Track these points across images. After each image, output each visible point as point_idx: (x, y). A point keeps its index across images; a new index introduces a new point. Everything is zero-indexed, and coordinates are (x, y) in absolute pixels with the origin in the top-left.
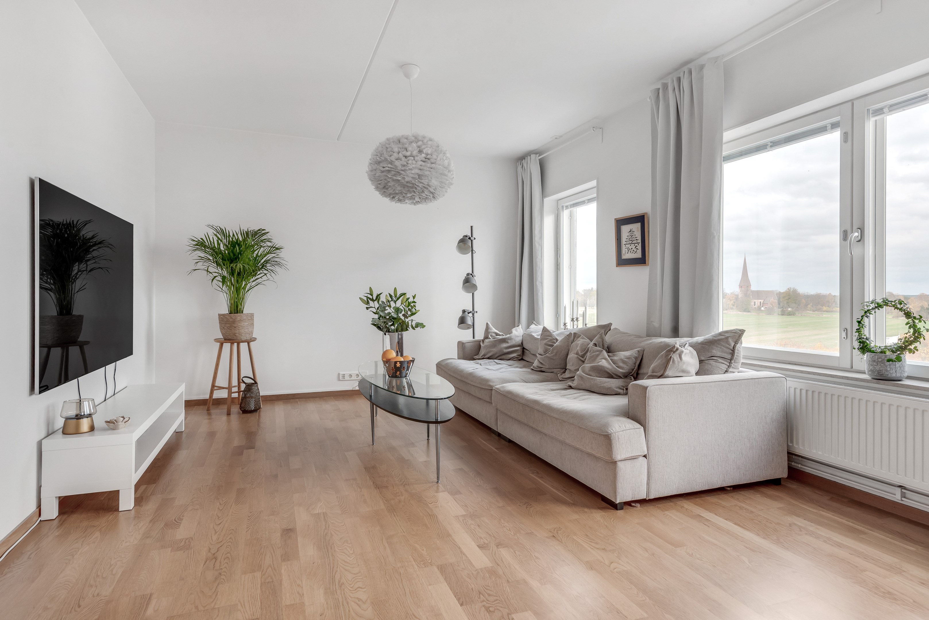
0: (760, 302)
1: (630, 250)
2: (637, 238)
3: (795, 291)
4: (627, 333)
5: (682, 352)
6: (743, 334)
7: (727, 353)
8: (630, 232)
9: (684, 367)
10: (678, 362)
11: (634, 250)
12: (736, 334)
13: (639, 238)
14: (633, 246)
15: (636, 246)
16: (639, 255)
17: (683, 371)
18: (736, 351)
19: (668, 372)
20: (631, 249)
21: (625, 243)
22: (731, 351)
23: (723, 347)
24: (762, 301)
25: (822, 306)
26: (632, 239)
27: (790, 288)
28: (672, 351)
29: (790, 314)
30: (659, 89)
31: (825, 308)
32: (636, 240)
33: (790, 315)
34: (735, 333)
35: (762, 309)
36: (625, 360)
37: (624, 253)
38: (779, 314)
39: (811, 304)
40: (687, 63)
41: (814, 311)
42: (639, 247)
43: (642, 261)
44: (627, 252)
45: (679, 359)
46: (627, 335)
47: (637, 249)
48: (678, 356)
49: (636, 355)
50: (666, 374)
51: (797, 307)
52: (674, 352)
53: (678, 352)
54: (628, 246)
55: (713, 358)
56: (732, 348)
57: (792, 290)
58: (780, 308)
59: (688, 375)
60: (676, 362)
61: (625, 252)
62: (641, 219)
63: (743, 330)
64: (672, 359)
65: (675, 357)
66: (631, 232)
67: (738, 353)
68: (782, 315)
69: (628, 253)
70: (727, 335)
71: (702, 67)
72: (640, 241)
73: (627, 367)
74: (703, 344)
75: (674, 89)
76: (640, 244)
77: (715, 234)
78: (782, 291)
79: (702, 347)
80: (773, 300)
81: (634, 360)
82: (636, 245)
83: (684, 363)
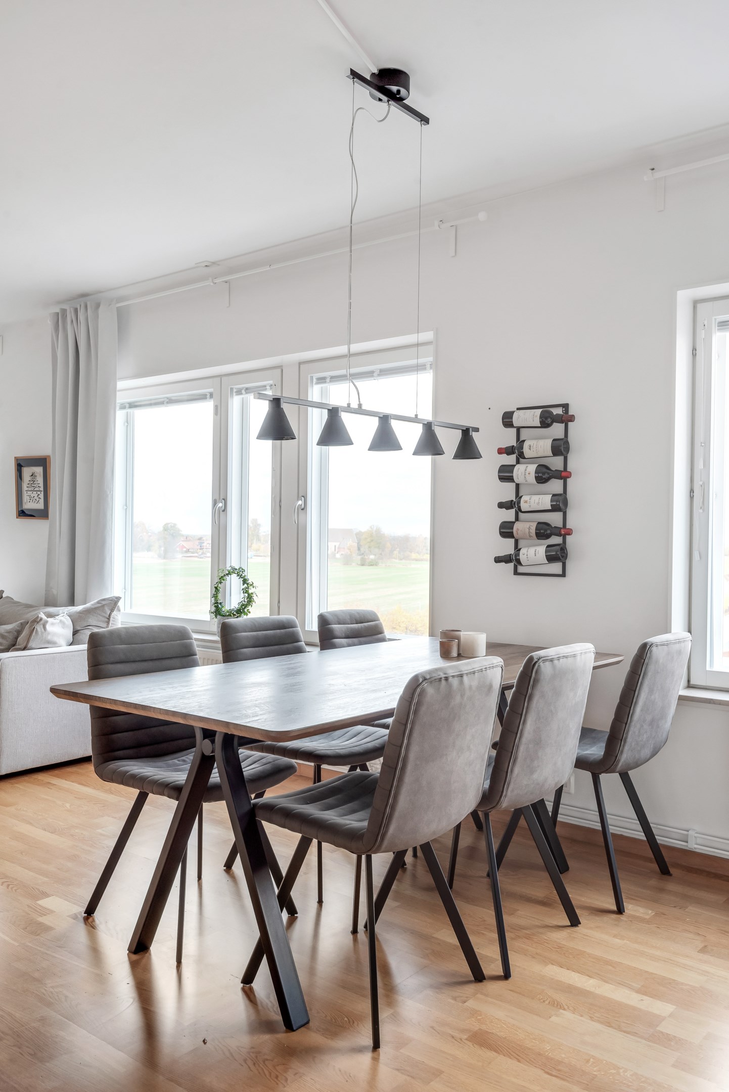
0: (335, 546)
1: (32, 499)
2: (39, 485)
3: (378, 531)
4: (19, 602)
5: (47, 622)
6: (118, 601)
7: (103, 622)
8: (32, 475)
9: (49, 637)
10: (42, 633)
11: (36, 499)
12: (112, 602)
13: (42, 485)
14: (35, 494)
15: (39, 495)
16: (40, 506)
17: (49, 642)
18: (111, 619)
19: (31, 644)
20: (34, 497)
21: (27, 489)
22: (107, 620)
23: (99, 616)
24: (337, 544)
25: (411, 552)
26: (34, 485)
27: (373, 526)
28: (36, 621)
29: (373, 564)
30: (58, 313)
31: (414, 556)
32: (39, 487)
33: (371, 565)
34: (111, 600)
35: (338, 556)
36: (5, 634)
37: (25, 501)
38: (358, 564)
39: (398, 549)
40: (84, 295)
41: (401, 560)
42: (42, 496)
43: (43, 514)
44: (28, 501)
45: (43, 630)
46: (18, 604)
47: (40, 498)
48: (42, 626)
49: (18, 628)
50: (29, 646)
51: (381, 554)
52: (38, 622)
53: (42, 622)
54: (30, 493)
55: (89, 627)
56: (107, 616)
57: (375, 529)
58: (360, 555)
59: (54, 646)
60: (40, 633)
61: (27, 500)
62: (42, 462)
63: (119, 597)
64: (35, 629)
65: (39, 628)
66: (33, 477)
67: (114, 621)
68: (363, 565)
69: (30, 502)
70: (104, 603)
71: (98, 306)
72: (42, 489)
73: (7, 642)
74: (81, 613)
75: (72, 321)
76: (42, 493)
77: (109, 493)
78: (363, 531)
79: (79, 616)
80: (351, 543)
81: (16, 634)
82: (39, 493)
83: (49, 634)
